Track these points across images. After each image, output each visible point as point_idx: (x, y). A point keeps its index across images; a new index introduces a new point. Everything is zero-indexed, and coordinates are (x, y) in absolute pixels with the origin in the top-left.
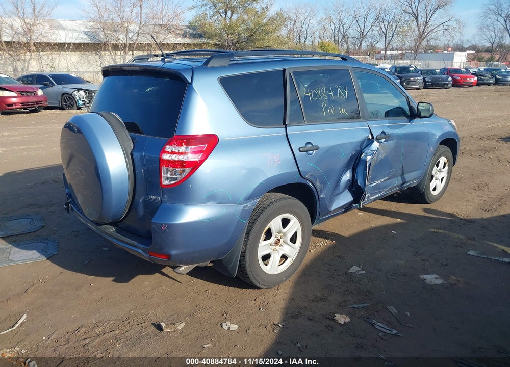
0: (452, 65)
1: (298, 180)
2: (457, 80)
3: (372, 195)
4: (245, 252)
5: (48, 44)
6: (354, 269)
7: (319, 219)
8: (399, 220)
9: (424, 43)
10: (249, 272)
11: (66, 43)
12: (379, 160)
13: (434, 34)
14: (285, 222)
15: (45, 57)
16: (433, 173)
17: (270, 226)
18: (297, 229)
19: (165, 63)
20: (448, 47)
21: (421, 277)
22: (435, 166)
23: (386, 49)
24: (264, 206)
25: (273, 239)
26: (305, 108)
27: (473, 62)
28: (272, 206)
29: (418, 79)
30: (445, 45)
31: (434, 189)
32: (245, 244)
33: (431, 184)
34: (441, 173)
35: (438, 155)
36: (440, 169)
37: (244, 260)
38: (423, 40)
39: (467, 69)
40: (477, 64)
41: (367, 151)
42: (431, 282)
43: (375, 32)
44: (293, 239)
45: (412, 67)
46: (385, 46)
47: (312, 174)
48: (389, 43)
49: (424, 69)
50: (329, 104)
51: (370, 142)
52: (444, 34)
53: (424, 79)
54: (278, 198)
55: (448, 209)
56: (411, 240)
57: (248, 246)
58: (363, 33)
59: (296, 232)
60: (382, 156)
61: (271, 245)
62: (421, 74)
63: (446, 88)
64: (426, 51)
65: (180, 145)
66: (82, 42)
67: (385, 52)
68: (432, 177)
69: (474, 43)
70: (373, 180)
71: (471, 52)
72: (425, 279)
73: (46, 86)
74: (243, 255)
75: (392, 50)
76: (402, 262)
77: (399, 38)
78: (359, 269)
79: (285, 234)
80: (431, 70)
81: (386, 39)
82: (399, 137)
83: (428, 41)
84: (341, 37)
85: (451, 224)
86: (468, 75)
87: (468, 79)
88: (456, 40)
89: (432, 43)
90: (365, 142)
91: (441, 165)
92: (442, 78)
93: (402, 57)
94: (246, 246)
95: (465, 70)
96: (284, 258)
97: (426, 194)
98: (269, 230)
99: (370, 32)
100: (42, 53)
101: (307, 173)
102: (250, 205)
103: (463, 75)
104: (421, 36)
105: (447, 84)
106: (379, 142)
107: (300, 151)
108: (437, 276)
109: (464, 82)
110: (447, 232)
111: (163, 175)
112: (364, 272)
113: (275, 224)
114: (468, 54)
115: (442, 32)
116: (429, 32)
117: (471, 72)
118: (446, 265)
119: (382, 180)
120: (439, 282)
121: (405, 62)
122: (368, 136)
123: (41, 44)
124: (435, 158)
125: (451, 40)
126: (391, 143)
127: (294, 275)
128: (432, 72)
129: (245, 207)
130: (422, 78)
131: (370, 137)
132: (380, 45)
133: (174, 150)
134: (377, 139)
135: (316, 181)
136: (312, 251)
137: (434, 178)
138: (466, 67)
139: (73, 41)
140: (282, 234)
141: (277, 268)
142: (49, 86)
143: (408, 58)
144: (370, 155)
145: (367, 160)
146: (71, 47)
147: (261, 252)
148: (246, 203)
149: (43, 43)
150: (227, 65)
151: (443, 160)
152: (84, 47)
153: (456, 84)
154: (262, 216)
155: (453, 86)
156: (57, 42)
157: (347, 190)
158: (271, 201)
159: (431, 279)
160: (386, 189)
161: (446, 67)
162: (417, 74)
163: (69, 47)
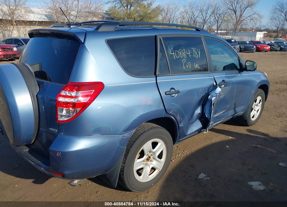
0: (255, 39)
1: (164, 115)
2: (259, 48)
3: (215, 122)
4: (123, 168)
5: (23, 21)
6: (202, 176)
7: (178, 140)
8: (230, 137)
9: (239, 27)
10: (126, 183)
11: (34, 21)
12: (220, 99)
13: (245, 22)
14: (154, 145)
15: (22, 29)
16: (253, 106)
17: (143, 148)
18: (163, 149)
19: (71, 28)
20: (253, 29)
21: (249, 183)
22: (254, 102)
23: (217, 30)
24: (139, 134)
25: (145, 157)
26: (170, 63)
27: (267, 38)
28: (145, 134)
29: (236, 47)
30: (251, 28)
31: (253, 117)
32: (124, 163)
33: (251, 114)
34: (258, 107)
35: (257, 95)
36: (257, 104)
37: (123, 174)
38: (239, 25)
39: (264, 42)
40: (269, 39)
41: (213, 93)
42: (256, 188)
43: (212, 20)
44: (160, 156)
45: (233, 40)
46: (217, 28)
47: (174, 111)
48: (220, 26)
49: (240, 41)
50: (187, 61)
51: (215, 87)
52: (250, 21)
53: (240, 46)
54: (150, 128)
55: (261, 130)
56: (240, 153)
57: (126, 164)
58: (205, 20)
59: (162, 151)
60: (222, 97)
61: (144, 161)
62: (238, 44)
63: (252, 52)
64: (240, 31)
65: (72, 90)
66: (44, 20)
67: (217, 31)
68: (252, 109)
69: (267, 27)
70: (215, 113)
71: (265, 32)
72: (252, 186)
73: (19, 46)
74: (122, 170)
75: (221, 30)
76: (235, 170)
77: (225, 24)
78: (205, 176)
79: (154, 153)
80: (244, 42)
81: (218, 24)
82: (233, 83)
83: (241, 26)
84: (192, 22)
85: (265, 142)
86: (265, 45)
87: (265, 47)
88: (258, 25)
89: (244, 26)
90: (211, 88)
91: (258, 101)
92: (250, 46)
93: (227, 34)
94: (124, 164)
95: (263, 42)
96: (153, 169)
97: (248, 121)
98: (143, 151)
99: (209, 20)
100: (19, 26)
101: (171, 110)
102: (128, 135)
103: (262, 45)
104: (238, 22)
105: (253, 50)
106: (220, 88)
107: (166, 94)
108: (260, 183)
109: (262, 49)
110: (263, 147)
111: (59, 113)
112: (209, 178)
113: (147, 146)
114: (264, 33)
115: (249, 20)
116: (242, 21)
117: (267, 43)
118: (265, 173)
119: (221, 113)
120: (262, 188)
121: (229, 37)
122: (214, 83)
123: (19, 21)
124: (255, 97)
125: (255, 25)
126: (228, 88)
127: (160, 180)
128: (244, 43)
129: (124, 136)
130: (239, 46)
131: (215, 84)
132: (215, 27)
133: (67, 94)
134: (219, 85)
135: (177, 115)
136: (173, 161)
137: (253, 110)
138: (263, 40)
139: (38, 20)
140: (152, 153)
141: (148, 177)
142: (21, 45)
143: (230, 35)
144: (214, 97)
145: (212, 100)
146: (37, 23)
147: (136, 167)
148: (124, 134)
149: (20, 21)
150: (113, 30)
151: (259, 98)
152: (45, 23)
153: (258, 50)
154: (137, 142)
155: (257, 51)
156: (29, 20)
157: (198, 120)
158: (144, 130)
159: (256, 185)
160: (224, 118)
161: (252, 40)
162: (236, 44)
163: (36, 24)
